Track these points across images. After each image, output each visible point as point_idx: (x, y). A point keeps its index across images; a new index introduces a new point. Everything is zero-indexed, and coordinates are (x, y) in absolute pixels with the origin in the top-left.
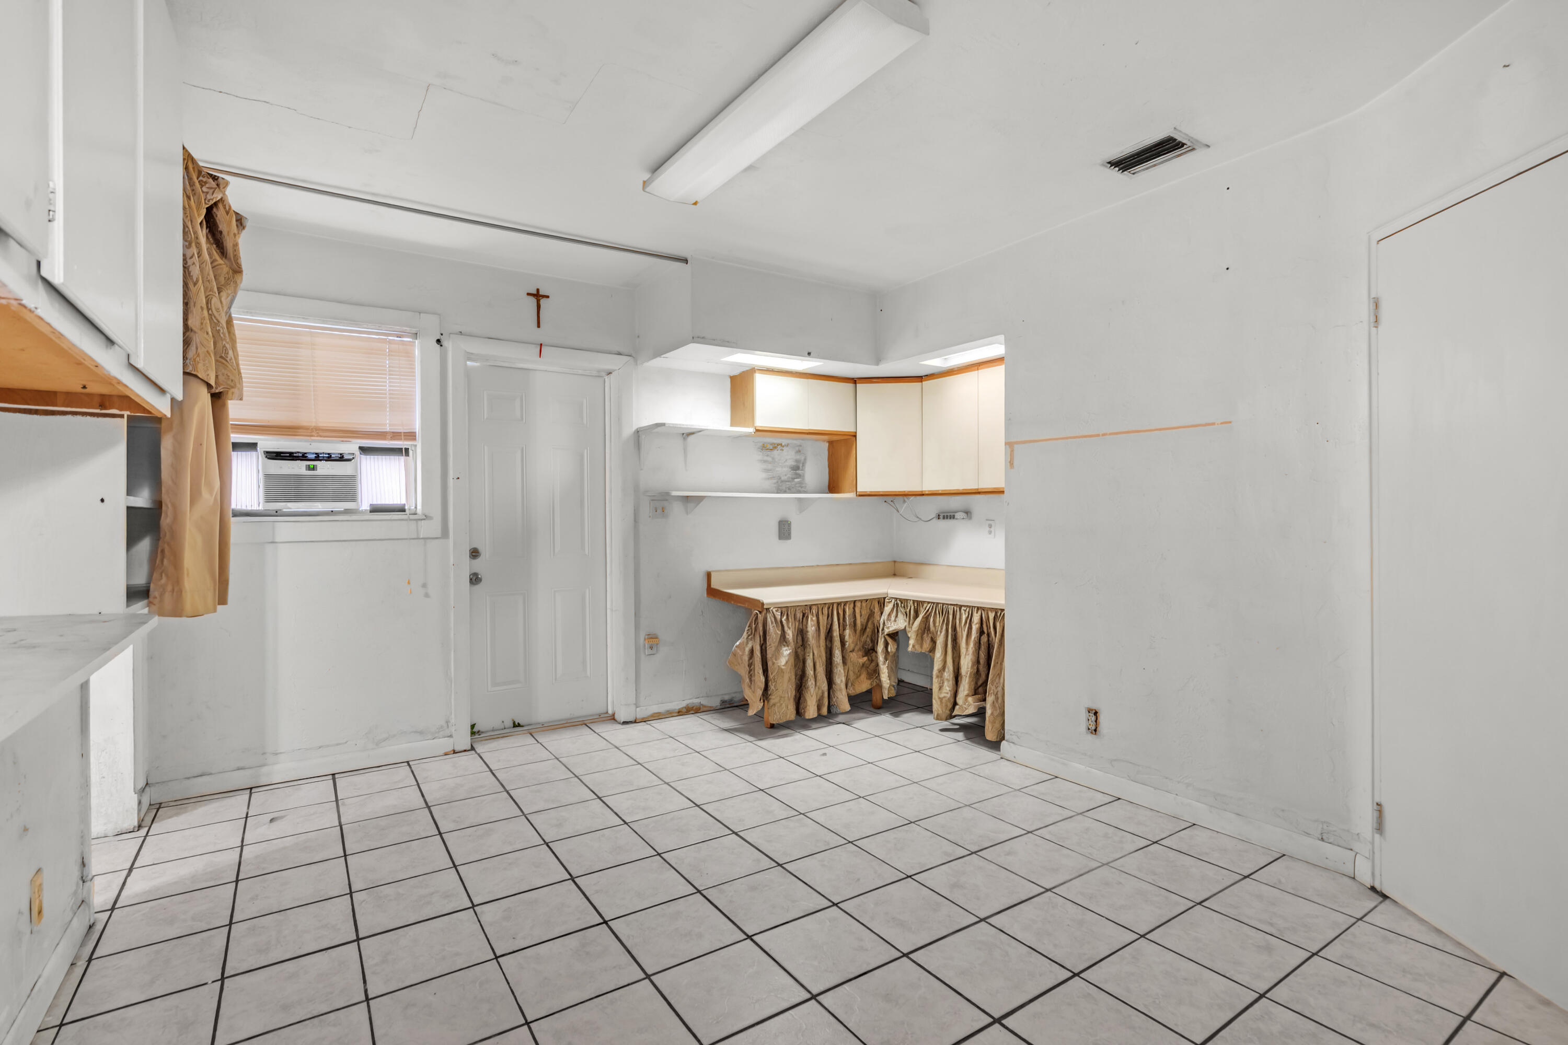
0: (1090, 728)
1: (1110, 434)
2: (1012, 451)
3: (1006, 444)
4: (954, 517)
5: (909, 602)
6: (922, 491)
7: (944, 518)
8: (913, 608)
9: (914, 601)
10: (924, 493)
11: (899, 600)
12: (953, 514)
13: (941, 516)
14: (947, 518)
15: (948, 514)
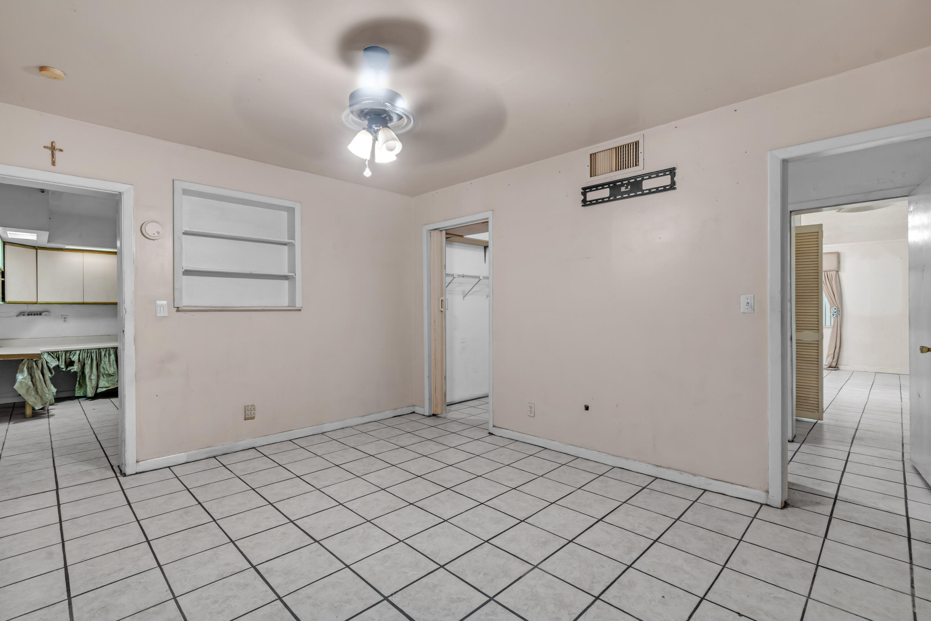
4: (40, 314)
5: (60, 352)
6: (37, 302)
7: (28, 315)
8: (64, 354)
9: (64, 351)
10: (38, 303)
11: (51, 352)
12: (39, 313)
13: (26, 314)
14: (31, 315)
15: (33, 313)
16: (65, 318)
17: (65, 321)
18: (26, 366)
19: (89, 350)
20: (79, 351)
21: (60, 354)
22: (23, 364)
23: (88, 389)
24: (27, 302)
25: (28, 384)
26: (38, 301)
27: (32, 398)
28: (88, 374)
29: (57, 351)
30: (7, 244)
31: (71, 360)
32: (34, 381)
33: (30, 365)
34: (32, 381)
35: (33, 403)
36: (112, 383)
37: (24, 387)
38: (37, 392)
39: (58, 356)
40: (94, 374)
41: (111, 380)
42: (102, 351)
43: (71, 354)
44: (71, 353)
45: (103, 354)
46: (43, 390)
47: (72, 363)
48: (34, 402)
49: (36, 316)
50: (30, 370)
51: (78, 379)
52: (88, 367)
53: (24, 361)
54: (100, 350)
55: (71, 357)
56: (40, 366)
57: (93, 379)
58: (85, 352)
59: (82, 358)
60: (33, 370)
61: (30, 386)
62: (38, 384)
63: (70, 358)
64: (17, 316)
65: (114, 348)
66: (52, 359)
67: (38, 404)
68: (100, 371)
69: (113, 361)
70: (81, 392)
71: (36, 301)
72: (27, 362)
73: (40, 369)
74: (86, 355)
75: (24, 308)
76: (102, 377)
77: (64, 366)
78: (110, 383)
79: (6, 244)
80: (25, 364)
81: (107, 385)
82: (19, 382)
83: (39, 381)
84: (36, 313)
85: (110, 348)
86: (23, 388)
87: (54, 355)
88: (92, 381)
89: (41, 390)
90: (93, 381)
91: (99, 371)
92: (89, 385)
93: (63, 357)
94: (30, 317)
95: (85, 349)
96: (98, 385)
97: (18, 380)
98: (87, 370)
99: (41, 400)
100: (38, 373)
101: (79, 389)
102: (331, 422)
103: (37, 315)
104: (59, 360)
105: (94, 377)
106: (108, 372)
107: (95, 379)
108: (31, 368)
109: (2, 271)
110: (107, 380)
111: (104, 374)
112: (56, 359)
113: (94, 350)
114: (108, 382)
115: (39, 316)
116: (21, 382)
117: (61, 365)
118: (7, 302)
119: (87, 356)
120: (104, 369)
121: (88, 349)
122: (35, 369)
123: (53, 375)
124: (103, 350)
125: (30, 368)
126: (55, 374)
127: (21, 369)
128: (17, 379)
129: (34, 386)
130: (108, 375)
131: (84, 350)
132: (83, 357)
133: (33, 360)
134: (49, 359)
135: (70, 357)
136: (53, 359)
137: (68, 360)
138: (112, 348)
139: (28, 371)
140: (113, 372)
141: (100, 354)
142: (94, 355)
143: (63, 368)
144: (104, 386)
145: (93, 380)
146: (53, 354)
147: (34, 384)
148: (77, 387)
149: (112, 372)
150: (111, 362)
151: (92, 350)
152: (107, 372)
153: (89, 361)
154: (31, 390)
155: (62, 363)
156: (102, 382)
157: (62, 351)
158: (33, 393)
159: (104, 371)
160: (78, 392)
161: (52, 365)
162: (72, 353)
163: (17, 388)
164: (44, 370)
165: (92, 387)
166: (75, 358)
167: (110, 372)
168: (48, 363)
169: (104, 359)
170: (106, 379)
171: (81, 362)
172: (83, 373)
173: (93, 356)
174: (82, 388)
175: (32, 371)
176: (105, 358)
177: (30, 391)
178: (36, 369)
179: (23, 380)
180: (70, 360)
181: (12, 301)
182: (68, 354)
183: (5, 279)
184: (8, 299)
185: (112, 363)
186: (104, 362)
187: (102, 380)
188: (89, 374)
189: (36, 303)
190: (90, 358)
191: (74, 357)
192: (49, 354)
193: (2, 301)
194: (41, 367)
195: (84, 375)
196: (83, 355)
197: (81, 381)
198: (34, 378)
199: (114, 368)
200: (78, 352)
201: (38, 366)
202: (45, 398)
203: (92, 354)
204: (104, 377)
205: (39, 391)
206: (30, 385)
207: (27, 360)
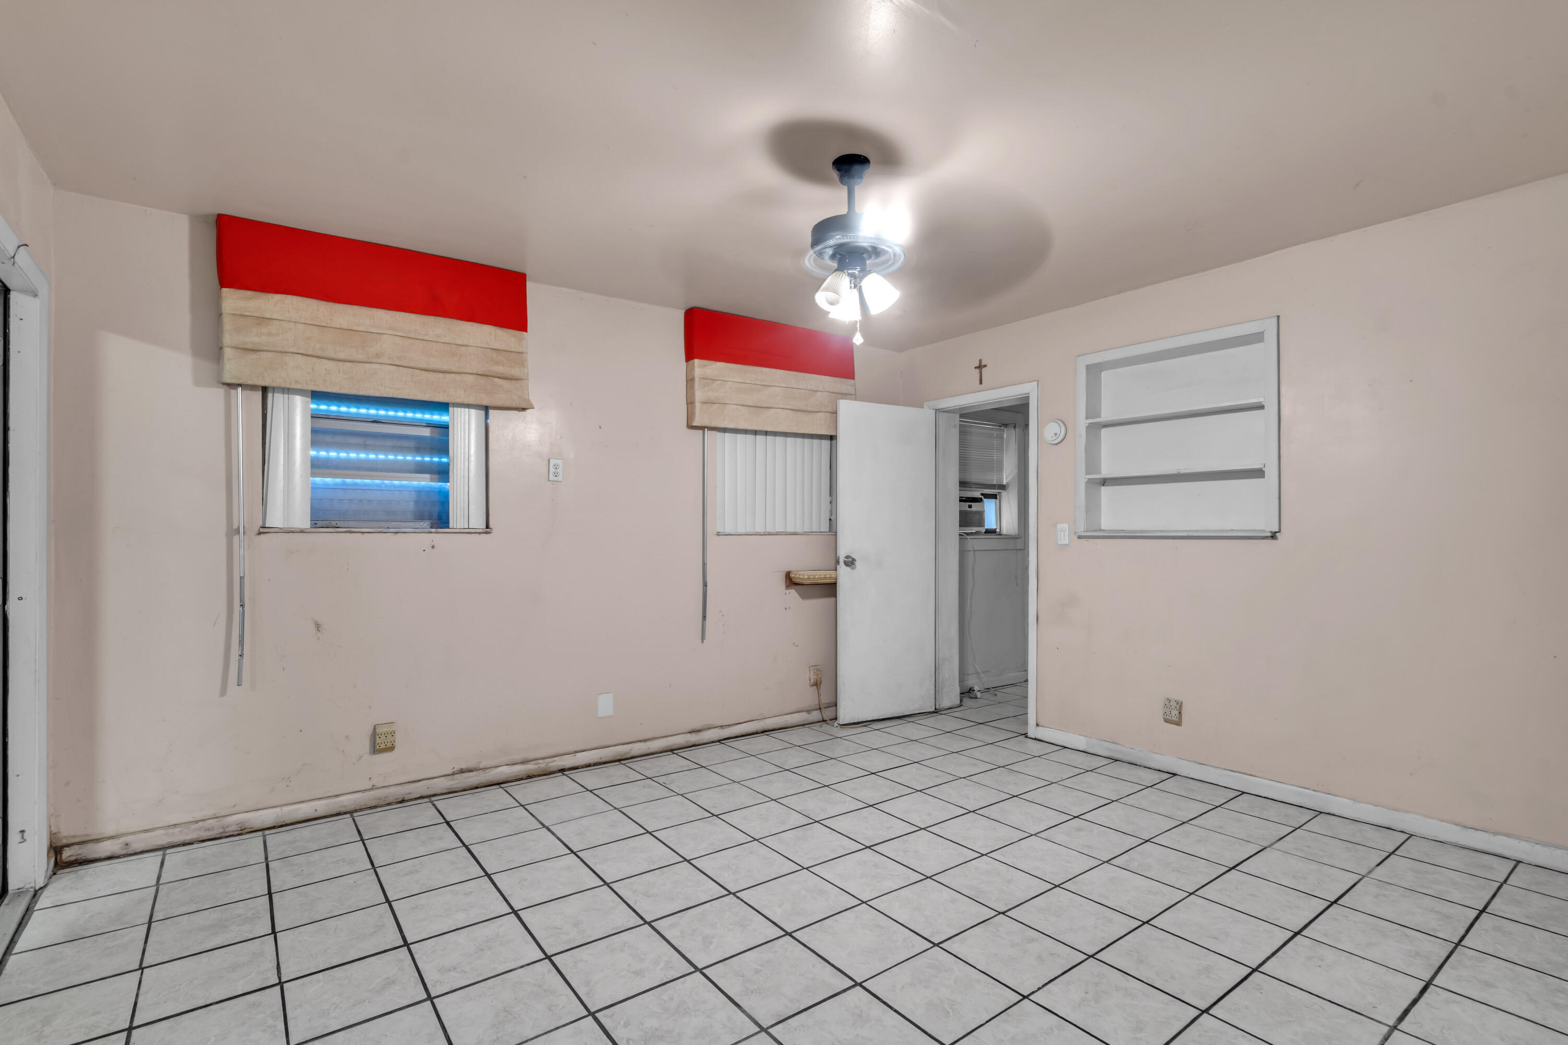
102: (1354, 800)
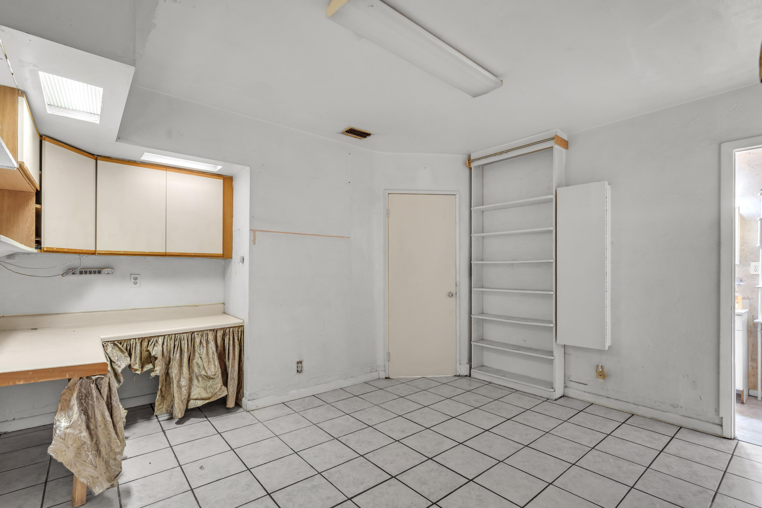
0: (299, 370)
1: (308, 234)
2: (254, 235)
3: (250, 230)
4: (99, 272)
5: (132, 340)
6: (95, 251)
7: (81, 273)
8: (138, 345)
9: (139, 339)
10: (97, 252)
11: (118, 341)
12: (97, 270)
13: (78, 271)
14: (86, 273)
15: (88, 270)
16: (136, 279)
17: (136, 283)
18: (75, 395)
19: (177, 336)
20: (163, 337)
21: (133, 343)
22: (69, 387)
23: (176, 405)
24: (79, 250)
25: (79, 438)
26: (97, 249)
27: (88, 469)
28: (175, 378)
29: (128, 340)
30: (47, 138)
31: (150, 354)
32: (92, 427)
33: (85, 389)
34: (88, 427)
35: (90, 479)
36: (212, 391)
37: (72, 445)
38: (98, 451)
39: (128, 348)
40: (184, 378)
41: (211, 387)
42: (196, 336)
43: (150, 343)
44: (149, 341)
45: (198, 341)
46: (111, 447)
47: (151, 359)
48: (92, 477)
49: (93, 276)
50: (83, 401)
51: (160, 387)
52: (176, 365)
53: (71, 381)
54: (193, 335)
55: (150, 348)
56: (105, 391)
57: (183, 385)
58: (171, 339)
59: (167, 349)
60: (90, 402)
61: (85, 440)
62: (101, 433)
63: (148, 351)
64: (62, 275)
65: (214, 330)
66: (119, 353)
67: (100, 479)
68: (193, 371)
69: (213, 353)
70: (163, 408)
71: (94, 249)
72: (78, 385)
73: (105, 398)
74: (172, 346)
75: (74, 261)
76: (195, 382)
77: (139, 365)
78: (208, 391)
79: (45, 140)
80: (74, 389)
81: (204, 395)
82: (61, 438)
83: (103, 426)
84: (93, 270)
85: (208, 330)
86: (68, 448)
87: (123, 346)
88: (181, 389)
89: (106, 445)
90: (183, 389)
91: (191, 370)
92: (178, 398)
93: (137, 349)
94: (84, 277)
95: (171, 334)
96: (189, 396)
97: (58, 431)
98: (174, 371)
99: (107, 468)
100: (101, 408)
101: (160, 402)
103: (95, 273)
104: (130, 355)
105: (184, 382)
106: (207, 373)
107: (185, 386)
108: (86, 396)
109: (37, 190)
110: (203, 386)
111: (199, 375)
112: (127, 354)
113: (185, 335)
114: (205, 389)
115: (97, 275)
116: (65, 436)
117: (134, 365)
118: (45, 249)
119: (175, 345)
120: (200, 367)
121: (175, 334)
122: (95, 399)
123: (121, 384)
124: (198, 334)
125: (84, 398)
126: (124, 382)
127: (66, 400)
128: (57, 427)
129: (92, 439)
130: (206, 378)
131: (169, 335)
132: (169, 348)
133: (92, 379)
134: (115, 354)
135: (148, 349)
136: (121, 353)
137: (145, 354)
138: (211, 330)
139: (81, 404)
140: (213, 373)
141: (193, 340)
142: (185, 344)
143: (137, 370)
144: (199, 397)
145: (183, 387)
146: (121, 344)
147: (93, 432)
148: (158, 400)
149: (211, 372)
150: (211, 355)
151: (181, 335)
152: (203, 373)
153: (178, 355)
154: (85, 451)
155: (135, 360)
156: (196, 389)
157: (136, 339)
158: (91, 457)
159: (199, 370)
160: (158, 408)
161: (120, 367)
162: (152, 341)
163: (54, 452)
164: (113, 398)
165: (182, 401)
166: (156, 351)
167: (209, 373)
168: (114, 362)
169: (200, 350)
170: (201, 384)
171: (166, 357)
172: (167, 374)
173: (183, 345)
174: (165, 401)
175: (88, 403)
176: (201, 348)
177: (83, 452)
178: (97, 397)
179: (68, 431)
180: (147, 353)
181: (53, 248)
182: (145, 344)
183: (41, 207)
184: (46, 243)
185: (211, 357)
186: (199, 354)
187: (196, 386)
188: (177, 377)
189: (94, 253)
190: (179, 349)
191: (155, 348)
192: (115, 344)
193: (36, 248)
194: (106, 393)
195: (168, 379)
196: (169, 344)
197: (164, 389)
198: (92, 420)
199: (215, 365)
200: (160, 340)
201: (102, 391)
202: (114, 465)
203: (182, 341)
204: (198, 380)
205: (102, 449)
206: (82, 439)
207: (78, 379)
